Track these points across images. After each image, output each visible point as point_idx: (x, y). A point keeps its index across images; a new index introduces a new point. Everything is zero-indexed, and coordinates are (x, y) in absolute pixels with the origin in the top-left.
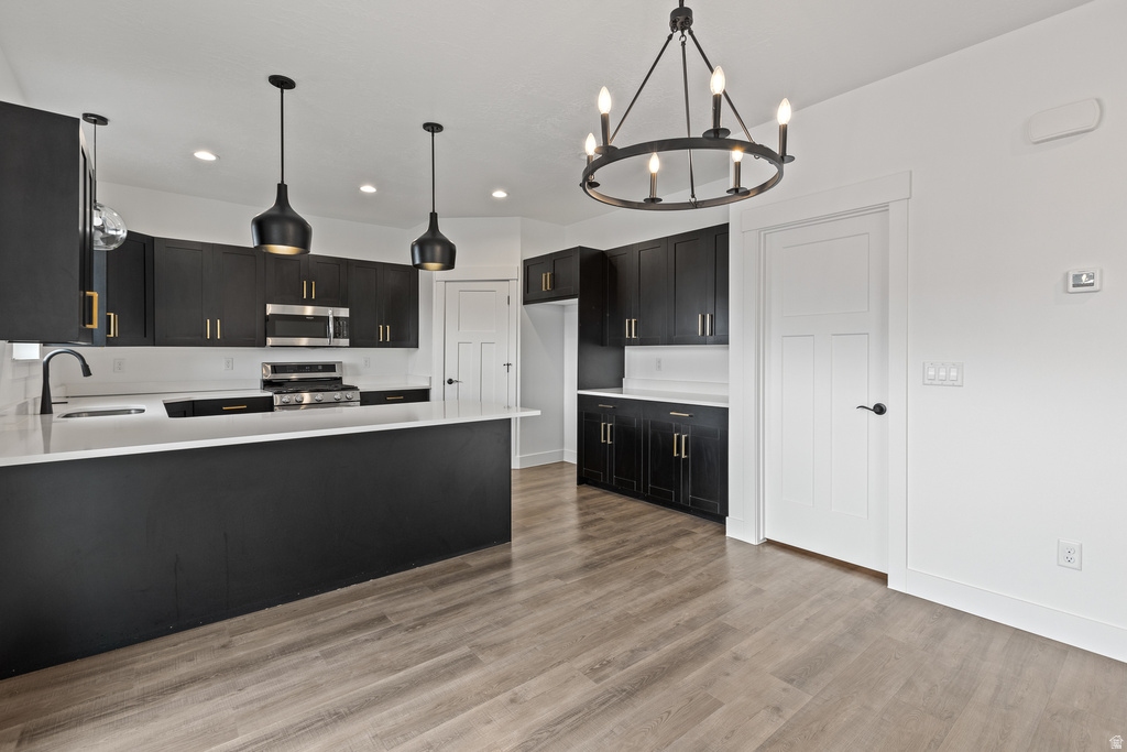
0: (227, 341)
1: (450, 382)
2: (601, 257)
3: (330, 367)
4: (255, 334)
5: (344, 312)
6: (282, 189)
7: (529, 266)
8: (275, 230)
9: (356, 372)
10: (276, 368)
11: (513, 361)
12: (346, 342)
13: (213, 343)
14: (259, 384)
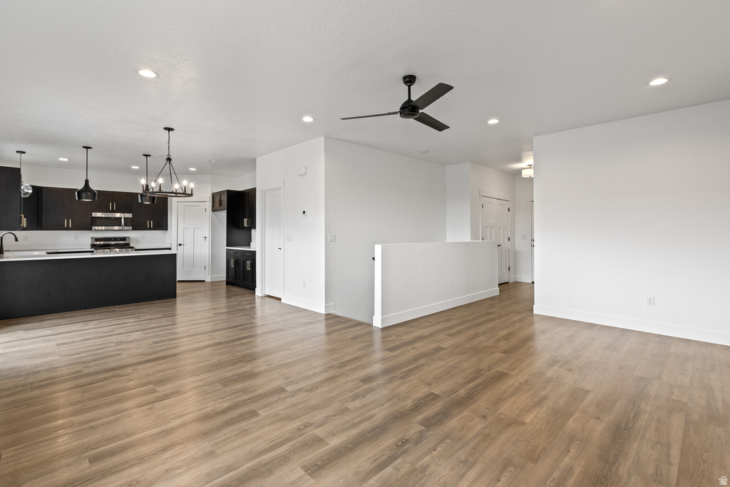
0: (74, 228)
1: (180, 245)
2: (238, 194)
3: (124, 239)
4: (88, 225)
5: (130, 215)
6: (87, 181)
7: (214, 195)
8: (84, 195)
9: (138, 241)
10: (97, 240)
11: (207, 236)
12: (131, 228)
13: (68, 229)
14: (90, 246)
